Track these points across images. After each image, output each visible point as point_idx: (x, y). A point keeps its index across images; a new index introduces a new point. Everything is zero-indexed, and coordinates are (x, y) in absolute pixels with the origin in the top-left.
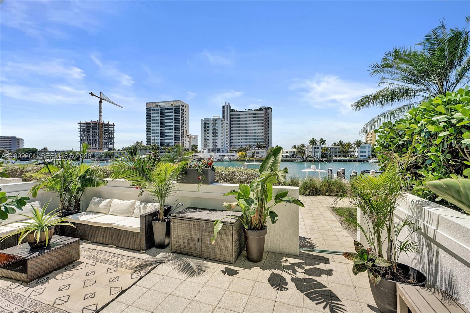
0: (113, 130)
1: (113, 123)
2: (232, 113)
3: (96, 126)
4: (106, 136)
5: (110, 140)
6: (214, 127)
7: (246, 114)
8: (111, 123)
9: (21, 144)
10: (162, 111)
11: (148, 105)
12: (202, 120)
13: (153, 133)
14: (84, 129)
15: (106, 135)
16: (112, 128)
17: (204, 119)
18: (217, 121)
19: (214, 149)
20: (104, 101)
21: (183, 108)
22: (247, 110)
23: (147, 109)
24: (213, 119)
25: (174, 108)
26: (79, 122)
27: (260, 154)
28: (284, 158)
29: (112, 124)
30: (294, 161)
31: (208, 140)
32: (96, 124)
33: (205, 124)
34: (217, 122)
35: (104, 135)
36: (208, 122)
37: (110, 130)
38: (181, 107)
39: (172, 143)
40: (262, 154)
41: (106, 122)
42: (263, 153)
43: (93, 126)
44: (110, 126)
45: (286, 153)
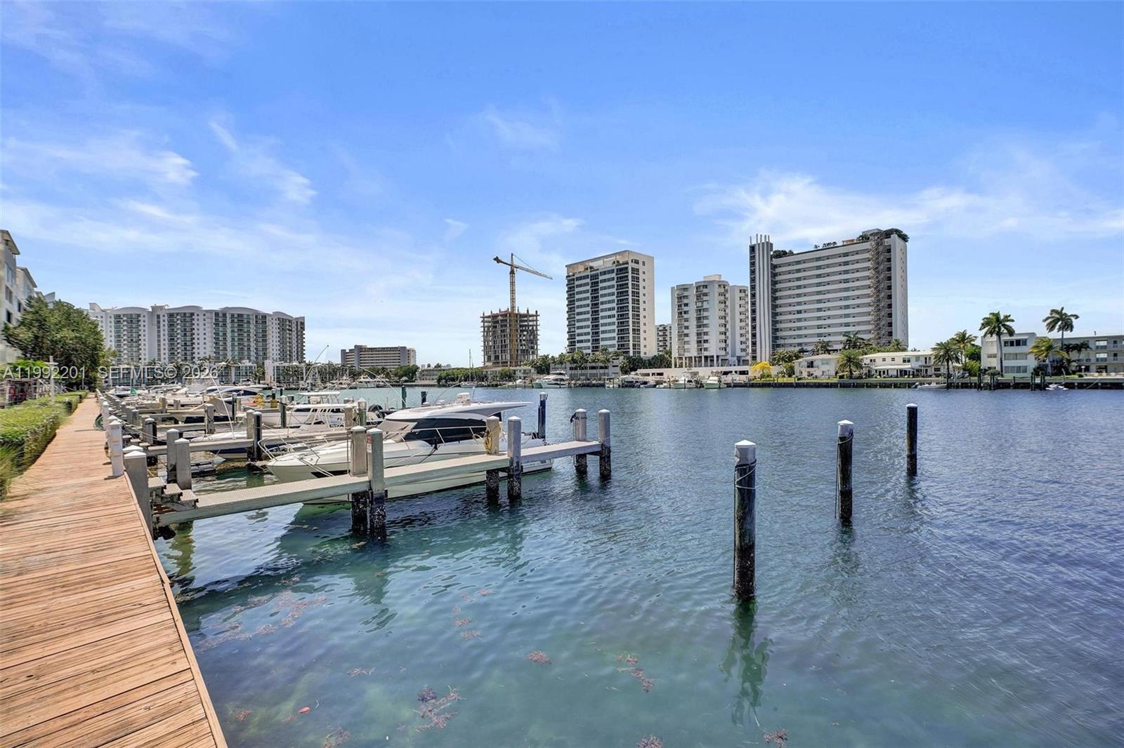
0: (537, 326)
1: (536, 312)
2: (775, 261)
3: (506, 320)
4: (524, 338)
5: (530, 345)
6: (699, 304)
7: (818, 259)
8: (532, 312)
9: (412, 359)
10: (594, 279)
11: (571, 269)
12: (673, 288)
13: (578, 328)
14: (489, 327)
15: (524, 335)
16: (533, 321)
17: (677, 286)
18: (706, 288)
19: (701, 357)
20: (518, 269)
21: (635, 266)
22: (821, 248)
23: (569, 278)
24: (698, 285)
25: (617, 269)
26: (482, 315)
27: (818, 367)
28: (891, 377)
29: (534, 313)
30: (916, 387)
31: (687, 335)
32: (506, 315)
33: (681, 298)
34: (705, 291)
35: (520, 336)
36: (685, 294)
37: (531, 326)
38: (631, 265)
39: (613, 346)
40: (825, 368)
41: (523, 311)
42: (827, 364)
43: (502, 321)
44: (530, 319)
45: (904, 361)
